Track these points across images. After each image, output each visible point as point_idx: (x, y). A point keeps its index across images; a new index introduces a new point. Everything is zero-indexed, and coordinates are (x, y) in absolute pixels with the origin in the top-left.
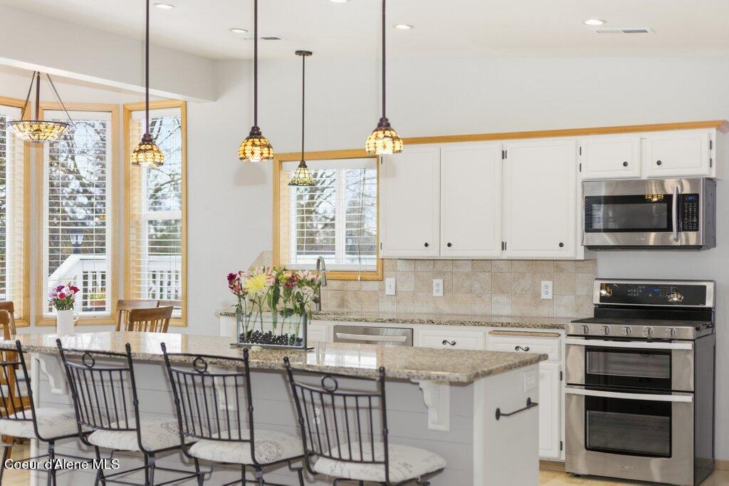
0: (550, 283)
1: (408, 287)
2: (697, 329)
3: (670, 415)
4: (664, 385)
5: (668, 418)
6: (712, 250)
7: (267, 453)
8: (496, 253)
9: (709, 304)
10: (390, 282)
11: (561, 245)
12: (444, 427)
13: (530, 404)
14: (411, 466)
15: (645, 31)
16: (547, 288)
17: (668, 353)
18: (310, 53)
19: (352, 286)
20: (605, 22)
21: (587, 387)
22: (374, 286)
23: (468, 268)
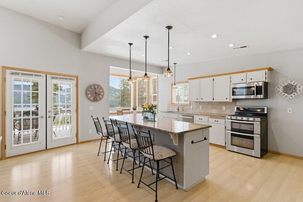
0: (225, 107)
1: (195, 107)
2: (262, 119)
3: (254, 140)
4: (252, 132)
5: (253, 140)
6: (267, 99)
7: (135, 146)
8: (212, 100)
9: (266, 112)
10: (191, 106)
11: (226, 99)
12: (177, 145)
13: (205, 139)
14: (163, 156)
15: (246, 47)
16: (224, 108)
17: (253, 124)
18: (176, 64)
19: (184, 107)
20: (234, 45)
21: (232, 131)
22: (189, 107)
23: (207, 104)
